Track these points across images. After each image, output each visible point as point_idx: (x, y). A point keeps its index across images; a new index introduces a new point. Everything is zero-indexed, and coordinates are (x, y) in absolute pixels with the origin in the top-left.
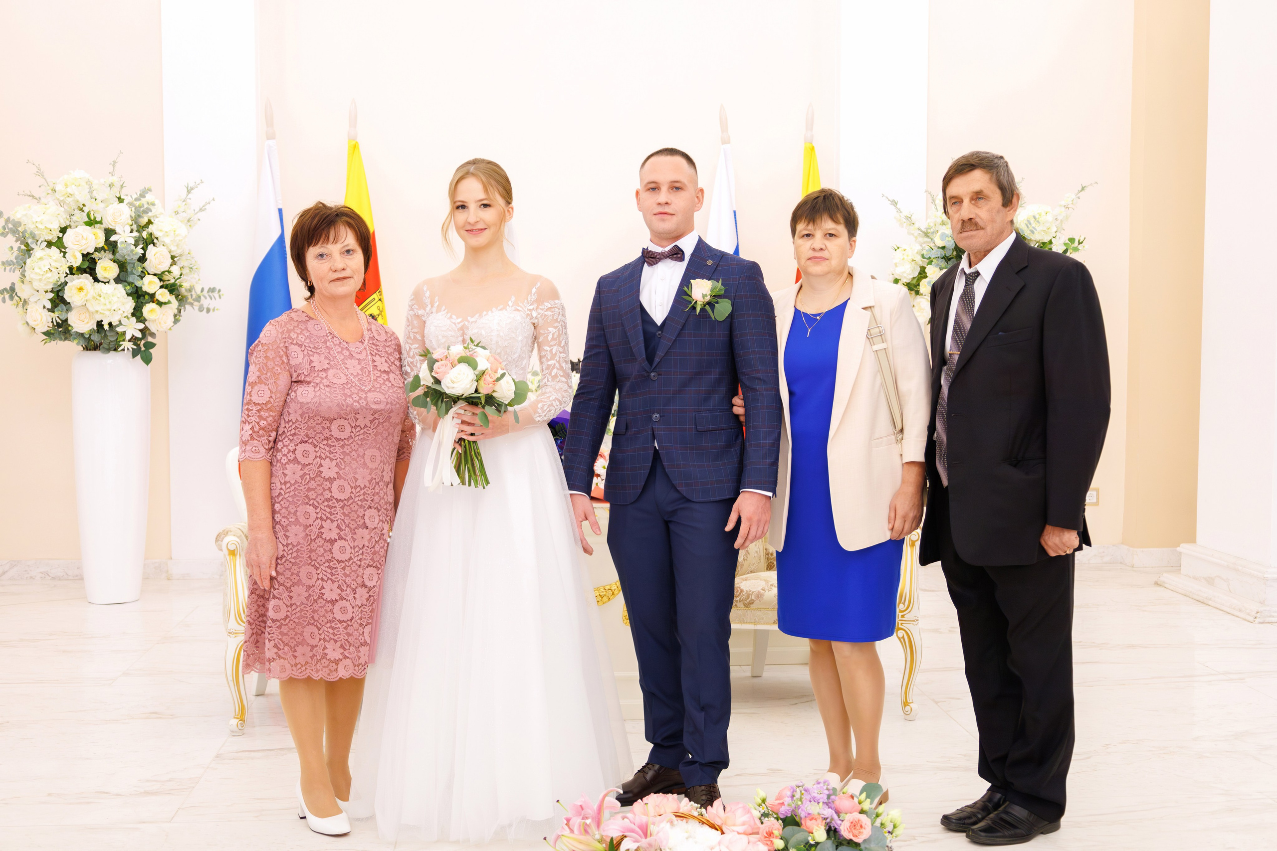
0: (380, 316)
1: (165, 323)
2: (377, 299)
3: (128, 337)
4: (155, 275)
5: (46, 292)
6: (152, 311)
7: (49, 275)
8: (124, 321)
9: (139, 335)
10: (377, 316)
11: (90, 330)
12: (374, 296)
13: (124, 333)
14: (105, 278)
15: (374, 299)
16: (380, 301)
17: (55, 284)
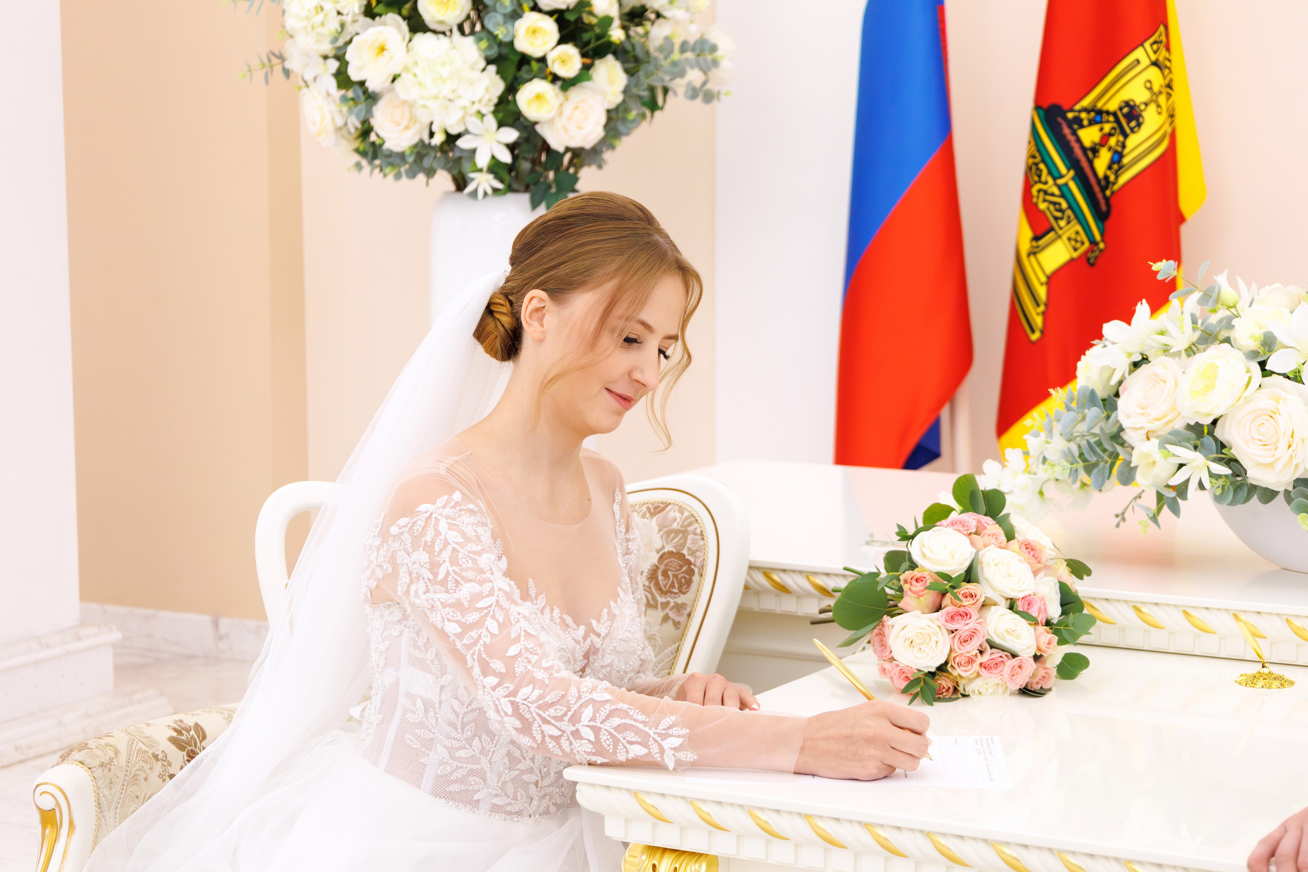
0: (1152, 107)
1: (580, 128)
2: (1145, 62)
3: (482, 161)
4: (550, 13)
5: (326, 58)
6: (539, 97)
7: (320, 18)
8: (473, 124)
9: (506, 157)
10: (1142, 107)
11: (416, 146)
12: (1139, 53)
13: (473, 151)
14: (441, 22)
15: (1138, 61)
16: (1155, 70)
17: (335, 40)
